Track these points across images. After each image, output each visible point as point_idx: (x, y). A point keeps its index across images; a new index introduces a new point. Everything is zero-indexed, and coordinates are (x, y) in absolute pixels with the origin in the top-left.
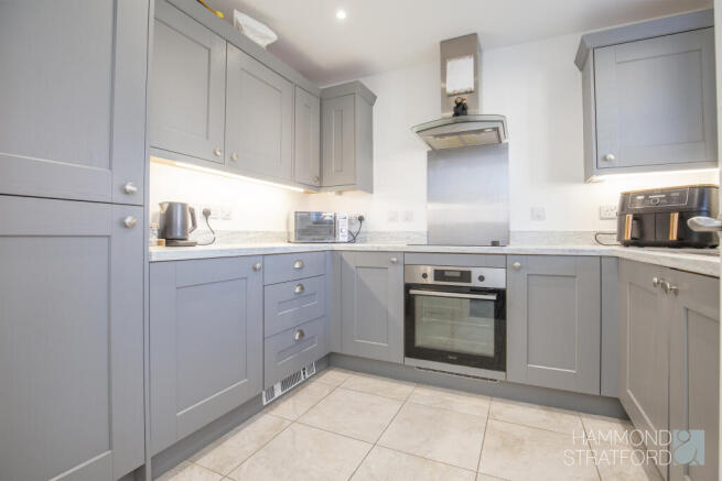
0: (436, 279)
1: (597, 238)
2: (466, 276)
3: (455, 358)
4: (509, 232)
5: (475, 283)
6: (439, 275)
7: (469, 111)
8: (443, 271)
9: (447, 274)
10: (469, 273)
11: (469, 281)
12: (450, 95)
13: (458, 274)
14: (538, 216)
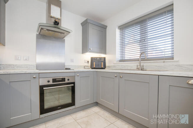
0: (53, 82)
1: (84, 67)
2: (63, 80)
3: (60, 107)
4: (65, 65)
5: (66, 81)
6: (54, 80)
7: (59, 25)
8: (56, 79)
9: (57, 80)
10: (65, 78)
11: (65, 81)
12: (51, 17)
13: (61, 79)
14: (72, 61)
